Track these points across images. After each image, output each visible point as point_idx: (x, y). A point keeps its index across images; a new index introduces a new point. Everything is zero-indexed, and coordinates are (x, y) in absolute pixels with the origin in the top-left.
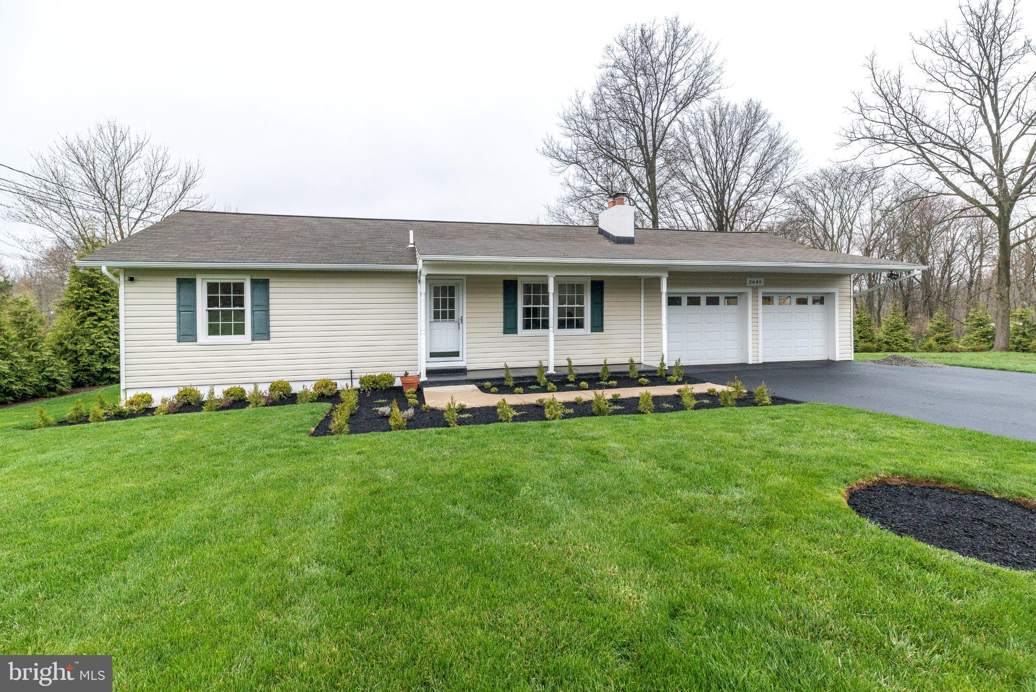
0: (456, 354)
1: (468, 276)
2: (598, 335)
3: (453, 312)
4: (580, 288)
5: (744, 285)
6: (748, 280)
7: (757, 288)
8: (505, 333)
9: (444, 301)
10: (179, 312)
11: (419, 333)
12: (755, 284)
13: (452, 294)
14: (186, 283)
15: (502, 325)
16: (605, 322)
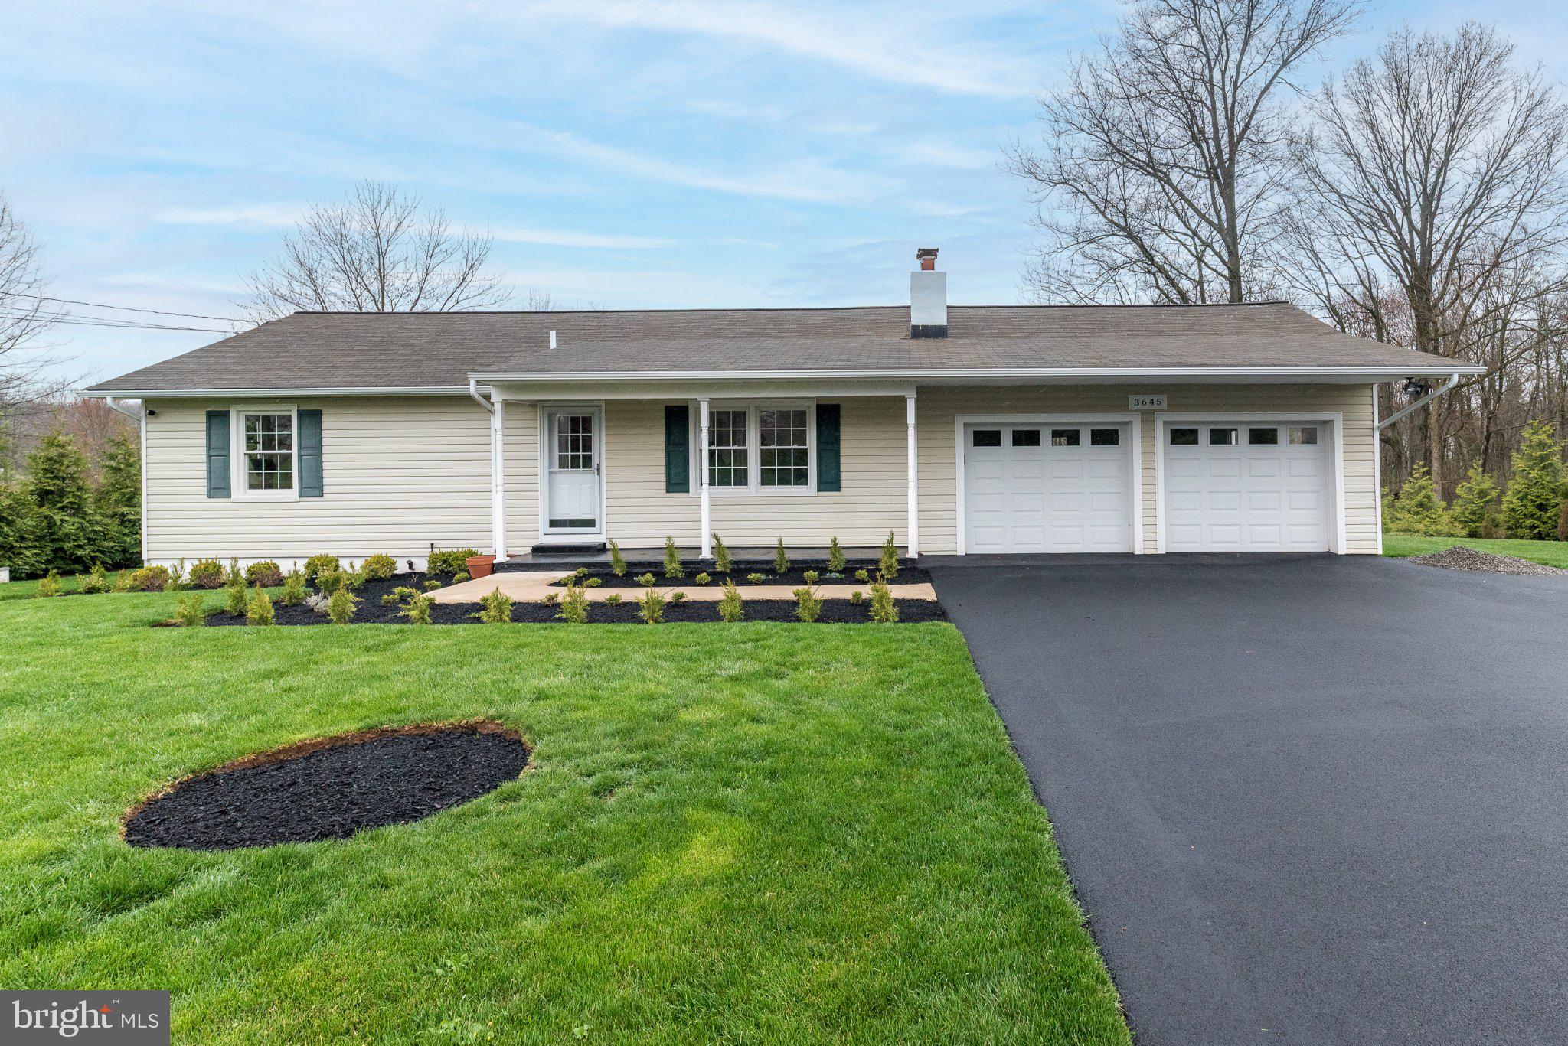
0: (590, 523)
1: (607, 402)
2: (829, 496)
3: (590, 457)
4: (801, 417)
5: (1124, 408)
6: (1132, 399)
7: (1152, 413)
8: (668, 491)
9: (575, 441)
10: (209, 457)
11: (493, 489)
12: (1148, 407)
13: (587, 428)
14: (217, 417)
15: (663, 478)
16: (843, 476)
